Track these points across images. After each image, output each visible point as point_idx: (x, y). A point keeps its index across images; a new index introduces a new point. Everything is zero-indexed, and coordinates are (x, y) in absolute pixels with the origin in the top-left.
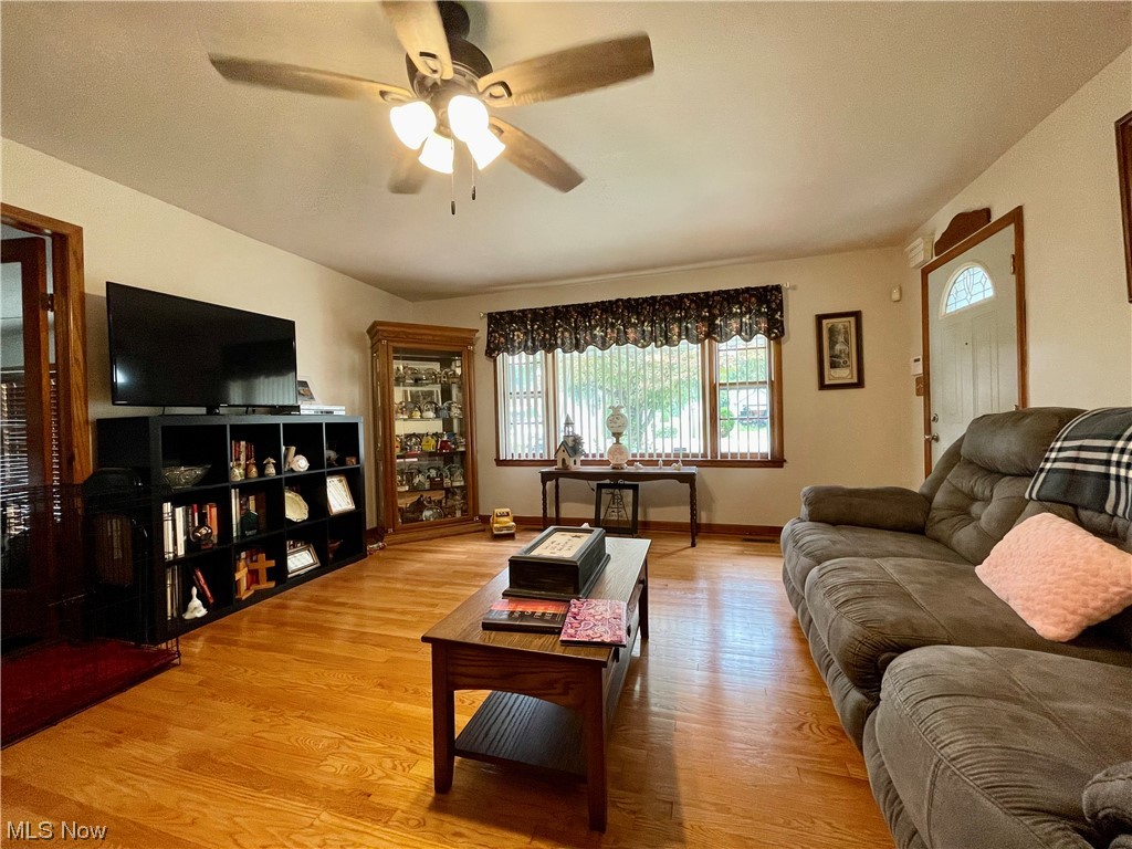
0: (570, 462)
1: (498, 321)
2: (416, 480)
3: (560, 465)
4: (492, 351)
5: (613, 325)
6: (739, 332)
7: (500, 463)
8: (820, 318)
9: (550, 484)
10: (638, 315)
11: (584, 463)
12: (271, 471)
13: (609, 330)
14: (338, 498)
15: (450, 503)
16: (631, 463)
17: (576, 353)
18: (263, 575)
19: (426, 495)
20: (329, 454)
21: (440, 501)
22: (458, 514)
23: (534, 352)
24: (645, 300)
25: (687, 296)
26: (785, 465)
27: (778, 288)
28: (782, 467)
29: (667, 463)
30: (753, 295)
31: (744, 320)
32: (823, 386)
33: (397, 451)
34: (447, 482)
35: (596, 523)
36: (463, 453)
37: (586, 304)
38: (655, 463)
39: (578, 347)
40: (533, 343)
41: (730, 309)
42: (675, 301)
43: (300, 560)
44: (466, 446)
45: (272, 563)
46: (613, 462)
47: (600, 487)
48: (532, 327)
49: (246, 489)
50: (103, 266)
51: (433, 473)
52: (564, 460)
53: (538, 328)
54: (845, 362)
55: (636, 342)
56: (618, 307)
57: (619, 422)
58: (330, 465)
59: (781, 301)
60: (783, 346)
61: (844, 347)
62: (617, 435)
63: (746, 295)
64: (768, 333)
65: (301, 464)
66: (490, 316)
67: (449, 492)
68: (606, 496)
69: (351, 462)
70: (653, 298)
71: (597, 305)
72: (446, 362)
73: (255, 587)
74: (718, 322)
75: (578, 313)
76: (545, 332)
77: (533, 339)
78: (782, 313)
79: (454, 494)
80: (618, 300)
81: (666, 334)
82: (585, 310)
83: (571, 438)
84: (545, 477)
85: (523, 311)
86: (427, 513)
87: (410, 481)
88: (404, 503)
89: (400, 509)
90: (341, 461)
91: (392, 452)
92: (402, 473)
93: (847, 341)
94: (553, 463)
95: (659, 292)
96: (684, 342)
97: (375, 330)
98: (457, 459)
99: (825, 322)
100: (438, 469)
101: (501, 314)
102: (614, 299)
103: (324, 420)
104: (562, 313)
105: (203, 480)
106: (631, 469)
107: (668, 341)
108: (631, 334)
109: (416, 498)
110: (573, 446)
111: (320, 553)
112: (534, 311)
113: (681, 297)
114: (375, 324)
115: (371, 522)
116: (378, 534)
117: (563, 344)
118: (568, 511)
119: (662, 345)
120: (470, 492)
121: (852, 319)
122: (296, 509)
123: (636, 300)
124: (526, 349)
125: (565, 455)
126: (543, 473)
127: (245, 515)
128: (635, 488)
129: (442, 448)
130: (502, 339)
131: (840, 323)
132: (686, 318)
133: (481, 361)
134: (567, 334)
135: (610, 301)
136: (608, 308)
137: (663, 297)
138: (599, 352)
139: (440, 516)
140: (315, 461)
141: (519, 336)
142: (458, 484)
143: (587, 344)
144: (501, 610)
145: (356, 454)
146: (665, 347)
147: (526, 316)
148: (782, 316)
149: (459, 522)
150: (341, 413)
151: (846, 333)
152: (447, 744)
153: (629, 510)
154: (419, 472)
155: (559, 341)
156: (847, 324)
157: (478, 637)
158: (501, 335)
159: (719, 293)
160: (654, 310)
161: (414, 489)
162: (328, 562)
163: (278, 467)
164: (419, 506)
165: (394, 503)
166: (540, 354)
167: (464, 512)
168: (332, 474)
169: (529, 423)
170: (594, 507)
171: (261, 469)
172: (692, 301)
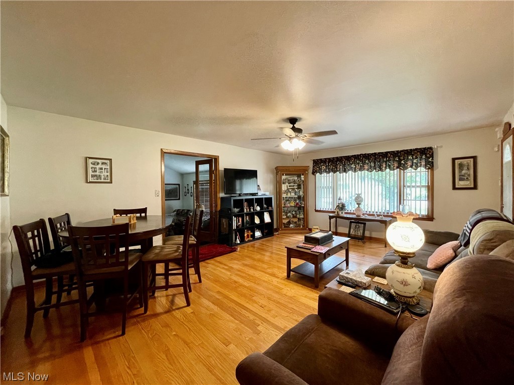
0: (340, 213)
1: (317, 163)
2: (288, 215)
3: (336, 213)
4: (314, 173)
5: (358, 163)
6: (411, 167)
7: (316, 211)
8: (454, 160)
9: (333, 220)
10: (369, 159)
11: (346, 213)
12: (252, 210)
13: (357, 166)
14: (267, 218)
15: (299, 223)
16: (363, 214)
17: (344, 173)
18: (250, 236)
19: (292, 220)
20: (265, 206)
21: (296, 222)
22: (301, 227)
23: (329, 173)
24: (372, 154)
25: (389, 152)
26: (434, 220)
27: (431, 148)
28: (433, 221)
29: (378, 216)
30: (418, 152)
31: (414, 161)
32: (454, 188)
33: (283, 205)
34: (298, 216)
35: (348, 235)
36: (303, 207)
37: (349, 156)
38: (374, 215)
39: (345, 171)
40: (329, 170)
41: (408, 157)
42: (384, 154)
43: (258, 234)
44: (304, 205)
45: (252, 233)
46: (357, 214)
47: (351, 222)
48: (328, 164)
49: (247, 214)
50: (223, 165)
51: (294, 213)
52: (338, 212)
53: (331, 164)
54: (467, 178)
55: (368, 170)
56: (361, 157)
57: (359, 199)
58: (265, 209)
59: (433, 153)
60: (435, 172)
61: (466, 172)
62: (359, 204)
63: (416, 151)
64: (425, 166)
65: (258, 208)
66: (314, 160)
67: (299, 219)
68: (353, 225)
69: (270, 208)
70: (375, 153)
71: (353, 156)
72: (299, 176)
73: (248, 239)
74: (402, 162)
75: (345, 159)
76: (333, 166)
77: (329, 169)
78: (433, 158)
79: (300, 220)
80: (361, 154)
81: (380, 166)
82: (348, 158)
83: (341, 205)
84: (331, 218)
85: (325, 159)
86: (291, 225)
87: (286, 215)
88: (285, 221)
89: (284, 223)
90: (268, 208)
91: (281, 206)
92: (284, 212)
93: (468, 169)
94: (334, 212)
95: (377, 151)
96: (388, 170)
97: (277, 168)
98: (302, 208)
99: (456, 161)
100: (296, 211)
101: (317, 160)
102: (359, 154)
103: (264, 197)
104: (339, 160)
105: (239, 212)
106: (363, 217)
107: (381, 169)
108: (366, 167)
109: (288, 220)
110: (342, 207)
111: (262, 233)
112: (329, 159)
113: (387, 153)
114: (277, 167)
115: (275, 227)
116: (277, 230)
117: (340, 170)
118: (340, 230)
119: (378, 171)
120: (305, 220)
121: (472, 160)
122: (257, 221)
123: (368, 154)
124: (326, 172)
125: (338, 210)
126: (330, 216)
127: (247, 221)
128: (365, 224)
129: (297, 205)
130: (318, 169)
131: (465, 161)
132: (389, 161)
133: (311, 176)
134: (341, 167)
135: (358, 155)
136: (357, 157)
137: (379, 153)
138: (353, 173)
139: (296, 227)
140: (262, 208)
141: (324, 167)
142: (301, 217)
143: (349, 170)
144: (301, 245)
145: (272, 206)
146: (380, 172)
147: (326, 160)
148: (432, 159)
149: (302, 229)
150: (268, 194)
151: (468, 165)
152: (289, 270)
153: (362, 231)
154: (289, 212)
155: (338, 169)
156: (469, 162)
157: (296, 248)
158: (317, 167)
159: (403, 151)
160: (375, 158)
161: (288, 217)
162: (264, 236)
163: (253, 209)
164: (289, 223)
165: (282, 221)
166: (331, 174)
167: (303, 226)
168: (266, 211)
169: (324, 198)
170: (348, 229)
171: (250, 209)
172: (391, 154)
